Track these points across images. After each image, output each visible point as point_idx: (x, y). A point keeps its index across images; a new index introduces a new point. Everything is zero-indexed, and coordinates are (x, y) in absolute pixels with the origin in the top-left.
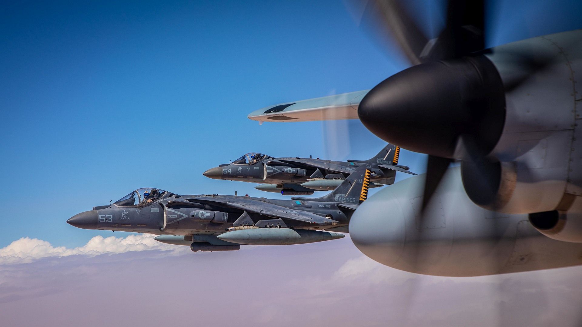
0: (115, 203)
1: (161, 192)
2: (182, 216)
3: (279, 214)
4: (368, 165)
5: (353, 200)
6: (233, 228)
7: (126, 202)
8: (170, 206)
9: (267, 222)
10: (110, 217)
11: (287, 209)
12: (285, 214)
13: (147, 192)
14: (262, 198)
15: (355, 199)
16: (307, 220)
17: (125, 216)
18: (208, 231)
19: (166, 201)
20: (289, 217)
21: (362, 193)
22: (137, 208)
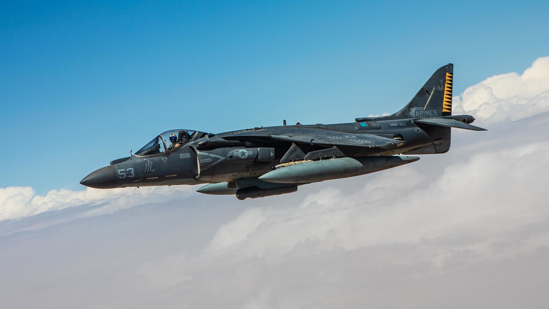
0: (136, 154)
1: (191, 134)
2: (218, 159)
3: (333, 142)
4: (447, 68)
5: (434, 113)
6: (281, 165)
7: (149, 150)
8: (202, 148)
9: (319, 152)
10: (131, 170)
11: (345, 135)
12: (341, 141)
13: (173, 136)
14: (318, 124)
15: (436, 111)
16: (366, 145)
17: (149, 167)
18: (253, 173)
19: (197, 143)
20: (346, 143)
21: (444, 103)
22: (163, 156)
